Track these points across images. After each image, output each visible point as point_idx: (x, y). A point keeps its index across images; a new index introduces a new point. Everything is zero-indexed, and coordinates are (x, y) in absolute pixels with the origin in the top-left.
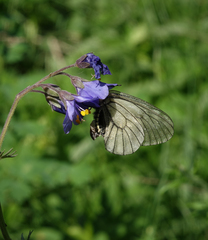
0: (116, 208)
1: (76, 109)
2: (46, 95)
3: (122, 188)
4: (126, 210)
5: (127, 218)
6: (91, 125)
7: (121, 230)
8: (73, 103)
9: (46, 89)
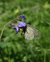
0: (15, 53)
1: (19, 29)
2: (11, 25)
3: (16, 48)
4: (18, 53)
5: (18, 55)
6: (22, 32)
7: (17, 58)
8: (18, 27)
9: (11, 24)
